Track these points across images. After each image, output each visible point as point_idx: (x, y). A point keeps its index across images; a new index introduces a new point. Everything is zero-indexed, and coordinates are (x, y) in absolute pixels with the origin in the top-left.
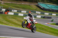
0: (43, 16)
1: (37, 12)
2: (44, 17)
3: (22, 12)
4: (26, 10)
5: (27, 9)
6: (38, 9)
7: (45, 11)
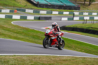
0: (38, 16)
1: (27, 11)
2: (39, 19)
3: (3, 11)
4: (9, 9)
5: (11, 6)
6: (29, 5)
7: (41, 9)
